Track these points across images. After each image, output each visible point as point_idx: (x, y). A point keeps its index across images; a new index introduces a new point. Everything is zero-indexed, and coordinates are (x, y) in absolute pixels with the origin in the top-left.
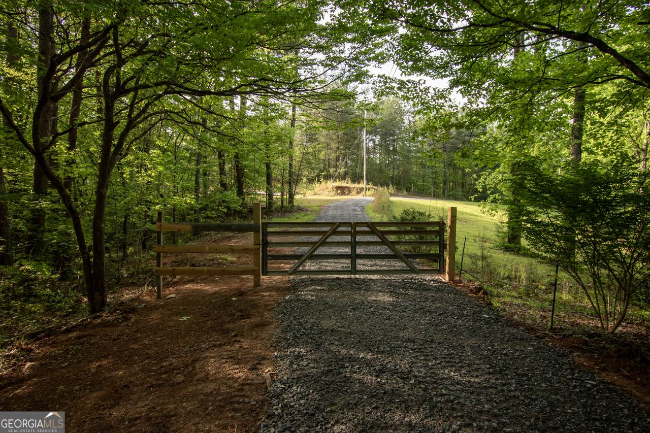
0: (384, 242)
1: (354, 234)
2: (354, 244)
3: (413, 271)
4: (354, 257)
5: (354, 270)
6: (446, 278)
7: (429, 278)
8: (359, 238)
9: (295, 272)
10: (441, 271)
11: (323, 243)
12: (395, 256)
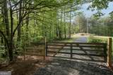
0: (82, 50)
1: (72, 46)
2: (72, 50)
3: (93, 60)
4: (72, 54)
5: (71, 58)
6: (107, 65)
7: (100, 63)
8: (73, 48)
9: (54, 56)
10: (105, 61)
11: (62, 49)
12: (86, 54)
